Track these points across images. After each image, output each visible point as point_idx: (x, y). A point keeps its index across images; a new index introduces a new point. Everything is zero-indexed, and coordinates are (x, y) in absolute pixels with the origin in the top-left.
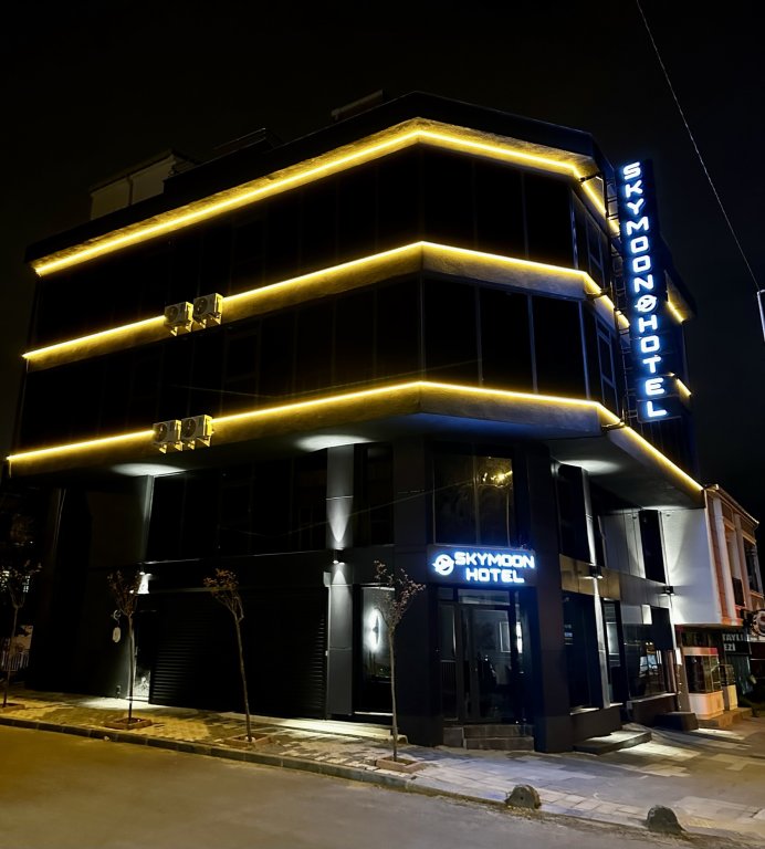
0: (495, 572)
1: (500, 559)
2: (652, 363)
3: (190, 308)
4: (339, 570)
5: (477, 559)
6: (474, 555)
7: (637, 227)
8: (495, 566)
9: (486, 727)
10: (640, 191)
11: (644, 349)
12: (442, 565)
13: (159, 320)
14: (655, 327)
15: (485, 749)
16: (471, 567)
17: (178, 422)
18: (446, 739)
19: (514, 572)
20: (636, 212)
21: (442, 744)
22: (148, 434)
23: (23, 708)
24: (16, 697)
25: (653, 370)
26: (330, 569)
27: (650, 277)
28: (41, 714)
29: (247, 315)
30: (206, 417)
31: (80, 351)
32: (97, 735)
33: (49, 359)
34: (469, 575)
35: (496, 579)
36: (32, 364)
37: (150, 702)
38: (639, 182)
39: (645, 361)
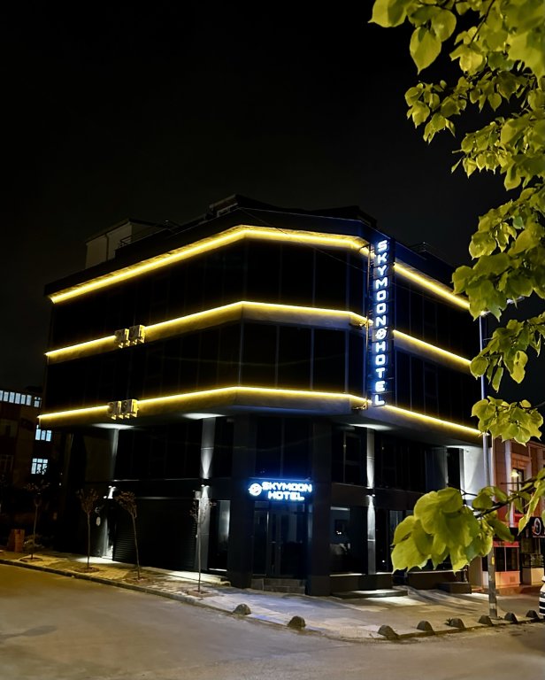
0: (287, 493)
1: (290, 486)
2: (380, 371)
3: (127, 331)
4: (205, 489)
5: (276, 486)
6: (275, 484)
7: (382, 284)
8: (286, 490)
9: (280, 580)
10: (385, 260)
11: (378, 363)
12: (255, 490)
13: (112, 338)
14: (384, 349)
15: (275, 591)
16: (272, 491)
17: (120, 402)
18: (252, 585)
19: (299, 494)
20: (382, 274)
21: (249, 587)
22: (105, 408)
23: (42, 560)
24: (38, 554)
25: (380, 376)
26: (200, 490)
27: (384, 317)
28: (48, 563)
29: (158, 338)
30: (133, 400)
31: (74, 354)
32: (69, 575)
33: (59, 357)
34: (270, 495)
35: (286, 498)
36: (51, 359)
37: (113, 560)
38: (385, 254)
39: (377, 370)
